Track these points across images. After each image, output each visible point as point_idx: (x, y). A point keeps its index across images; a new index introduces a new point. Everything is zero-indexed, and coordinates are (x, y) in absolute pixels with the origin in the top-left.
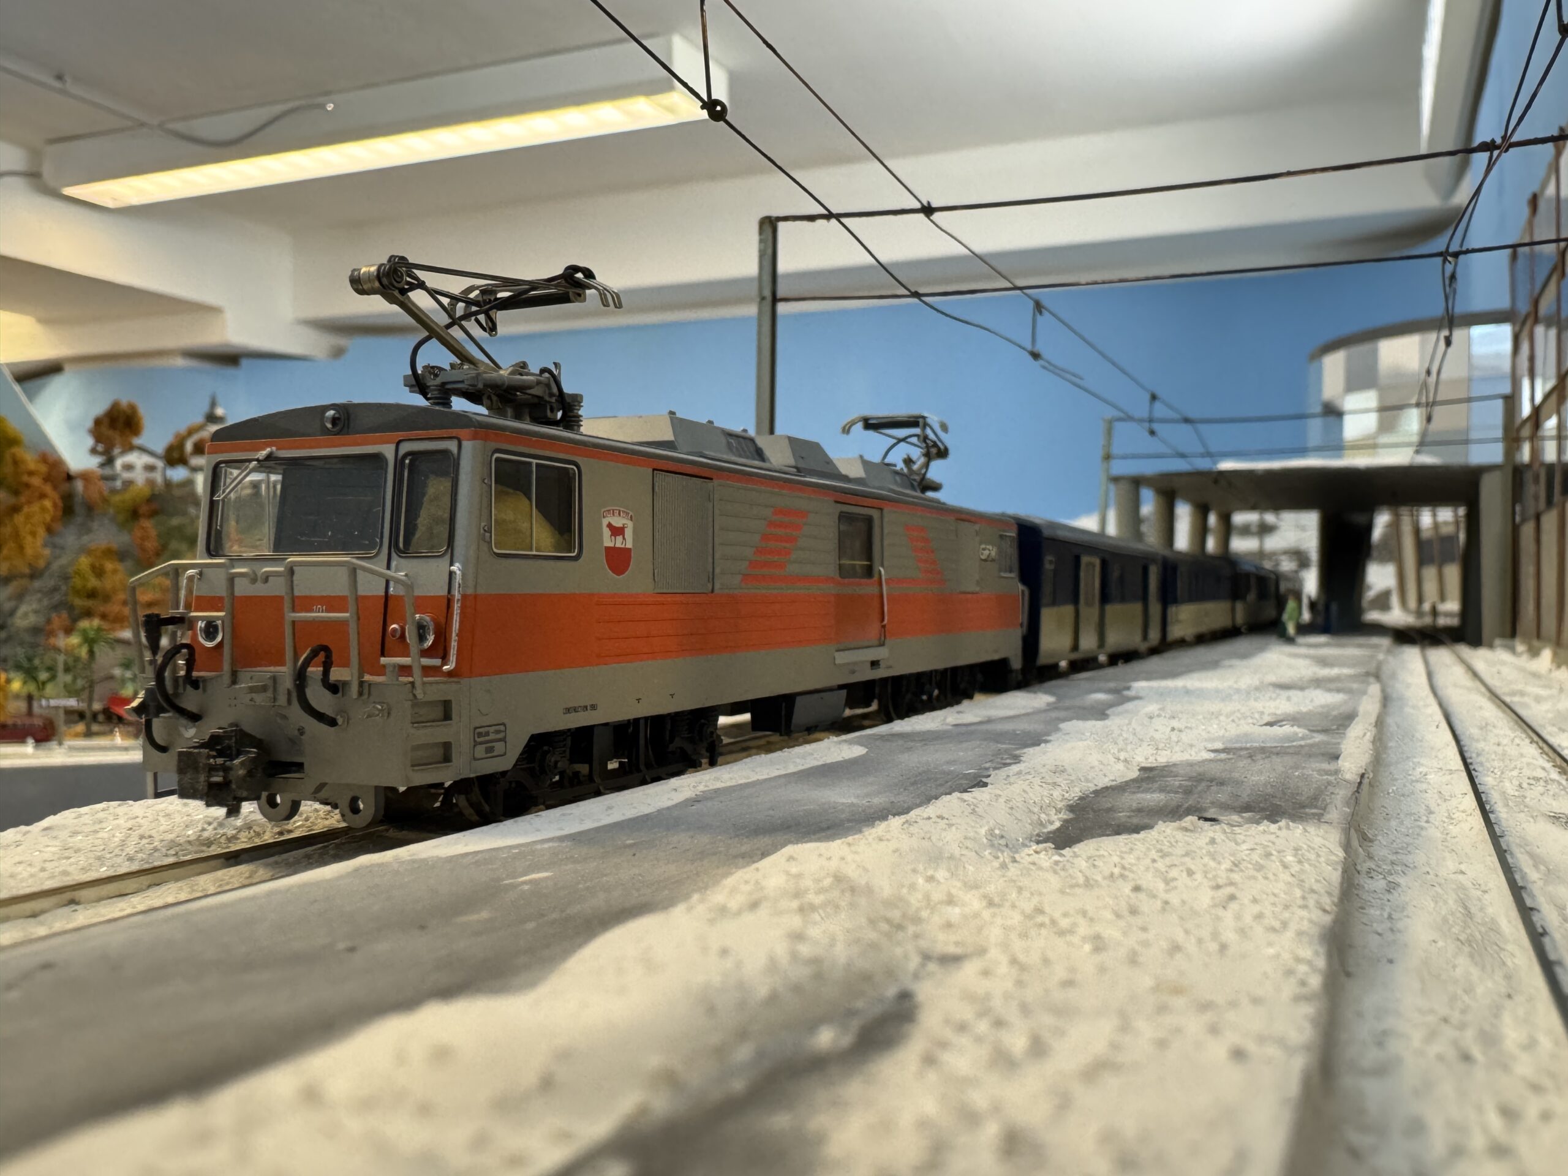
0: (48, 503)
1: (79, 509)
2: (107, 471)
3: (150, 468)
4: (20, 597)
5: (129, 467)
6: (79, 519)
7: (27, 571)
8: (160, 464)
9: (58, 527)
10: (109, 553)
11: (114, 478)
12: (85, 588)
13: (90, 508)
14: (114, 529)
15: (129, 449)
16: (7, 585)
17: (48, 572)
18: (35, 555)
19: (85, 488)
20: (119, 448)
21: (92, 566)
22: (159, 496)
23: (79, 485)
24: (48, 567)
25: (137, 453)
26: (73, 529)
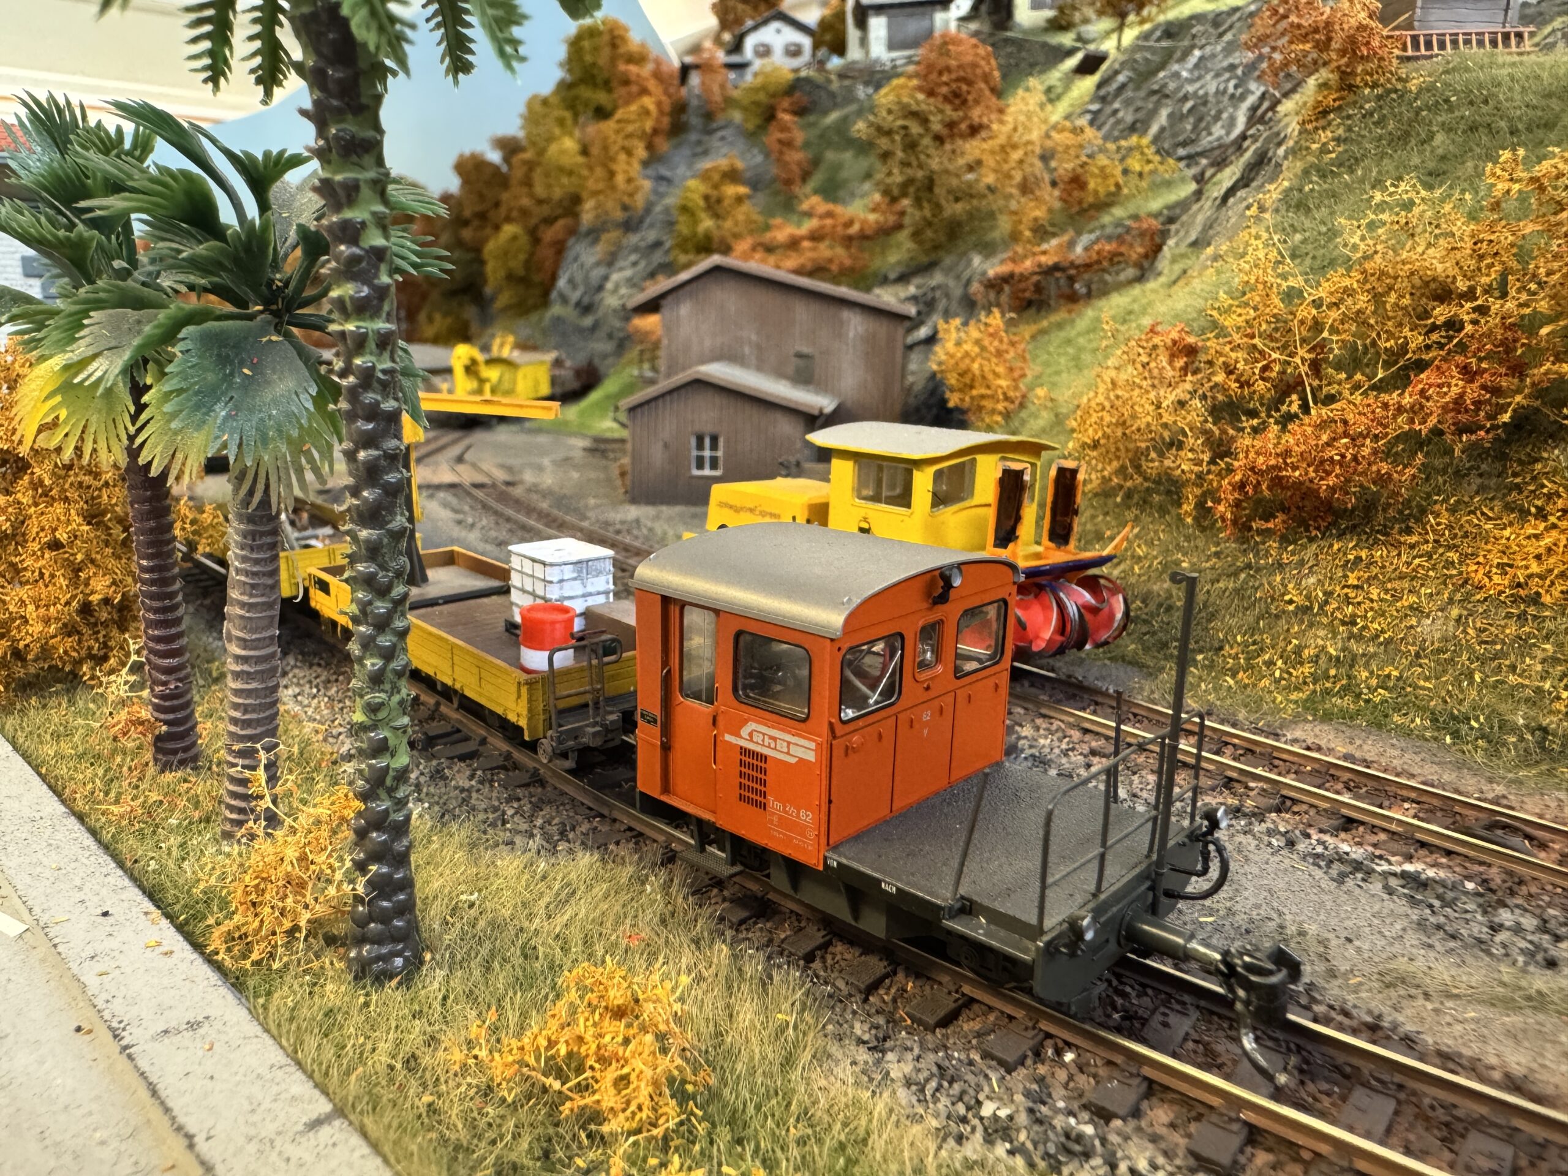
0: (648, 102)
1: (695, 120)
2: (735, 59)
3: (794, 51)
4: (610, 261)
5: (764, 51)
6: (693, 137)
7: (619, 215)
8: (806, 42)
9: (663, 145)
10: (732, 175)
11: (741, 67)
12: (695, 234)
13: (708, 116)
14: (741, 144)
15: (765, 22)
16: (596, 241)
17: (648, 220)
18: (630, 188)
19: (703, 83)
20: (749, 23)
21: (706, 198)
22: (807, 80)
23: (695, 79)
24: (648, 210)
25: (775, 25)
26: (686, 151)
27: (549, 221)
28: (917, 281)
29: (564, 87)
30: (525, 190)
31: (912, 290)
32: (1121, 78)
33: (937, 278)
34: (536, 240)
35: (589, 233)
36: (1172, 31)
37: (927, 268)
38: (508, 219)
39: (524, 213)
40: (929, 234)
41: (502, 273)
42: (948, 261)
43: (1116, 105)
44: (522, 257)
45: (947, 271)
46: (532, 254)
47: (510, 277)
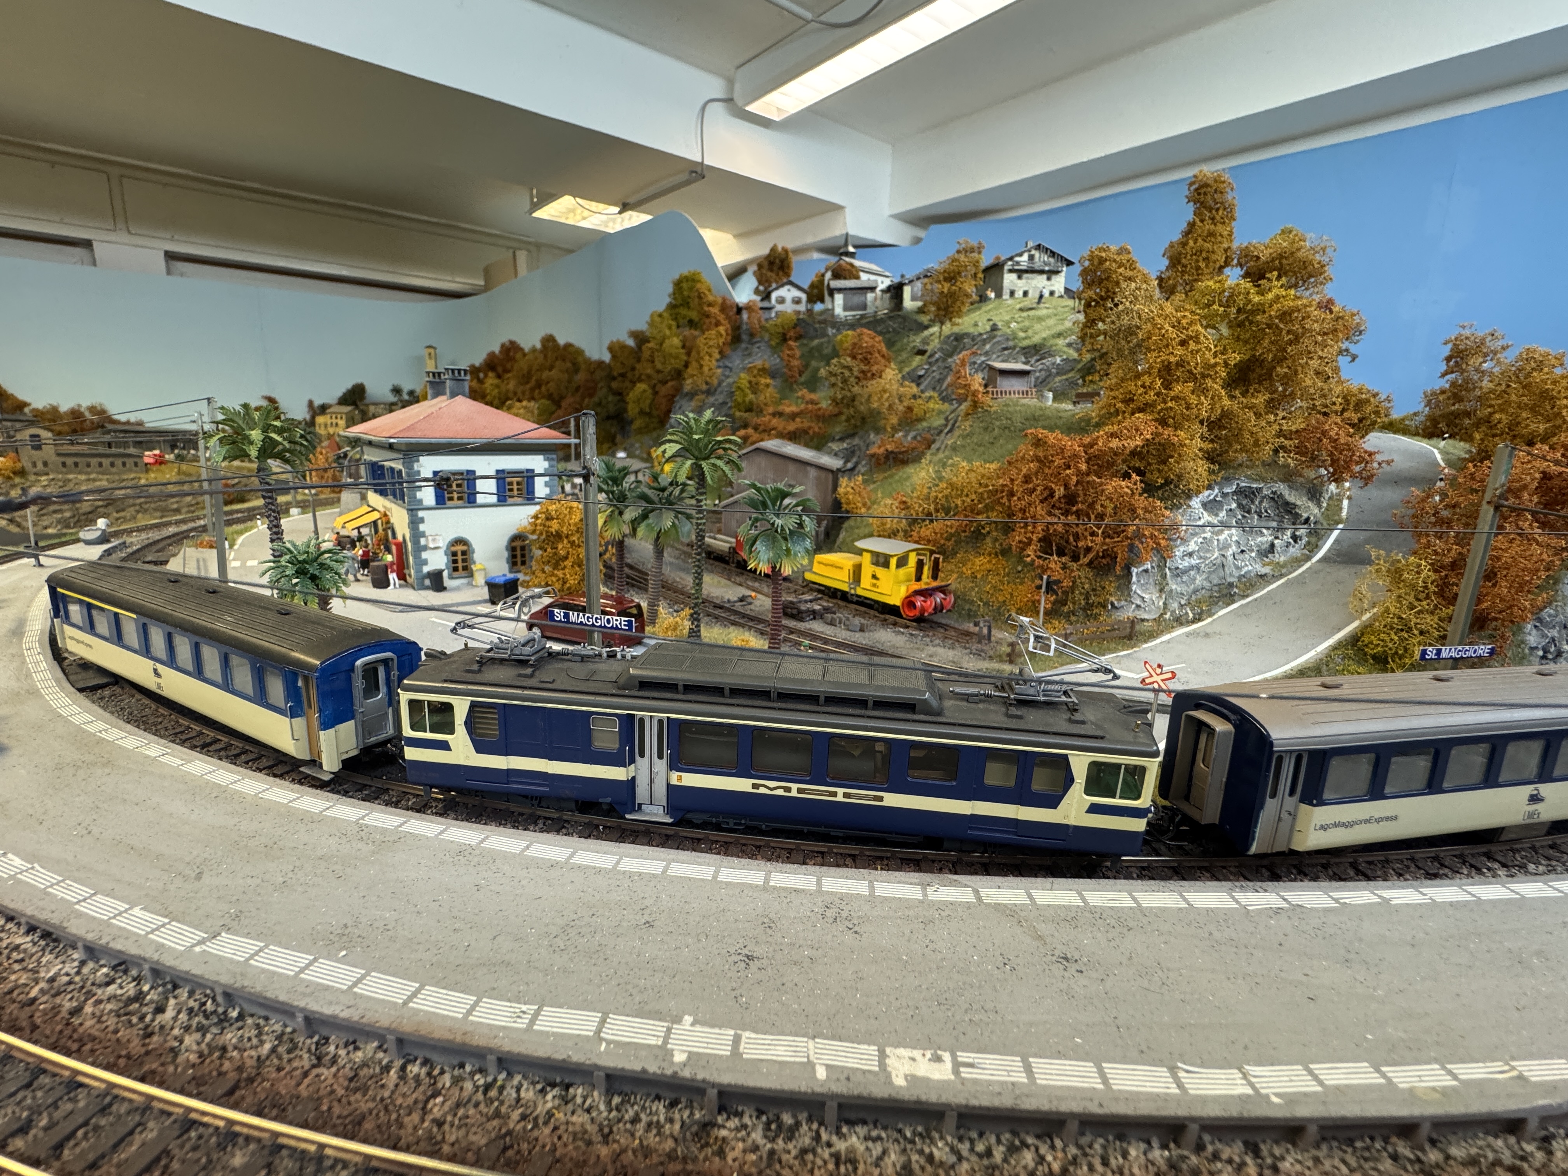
0: (721, 329)
1: (744, 337)
2: (765, 304)
3: (797, 301)
5: (781, 301)
6: (743, 345)
7: (704, 387)
8: (804, 297)
9: (728, 351)
10: (763, 371)
11: (770, 309)
12: (744, 401)
13: (752, 335)
14: (769, 352)
15: (782, 286)
16: (691, 399)
17: (720, 389)
18: (711, 373)
19: (749, 318)
20: (774, 285)
21: (750, 382)
22: (803, 320)
23: (745, 316)
24: (719, 384)
25: (787, 287)
26: (739, 353)
27: (664, 382)
28: (848, 441)
29: (672, 307)
30: (650, 365)
31: (845, 445)
32: (937, 356)
33: (856, 441)
34: (656, 393)
35: (687, 394)
36: (959, 338)
37: (852, 435)
38: (640, 380)
39: (649, 377)
40: (853, 421)
41: (637, 410)
42: (861, 433)
43: (934, 368)
44: (648, 402)
45: (861, 438)
46: (653, 400)
47: (642, 413)
